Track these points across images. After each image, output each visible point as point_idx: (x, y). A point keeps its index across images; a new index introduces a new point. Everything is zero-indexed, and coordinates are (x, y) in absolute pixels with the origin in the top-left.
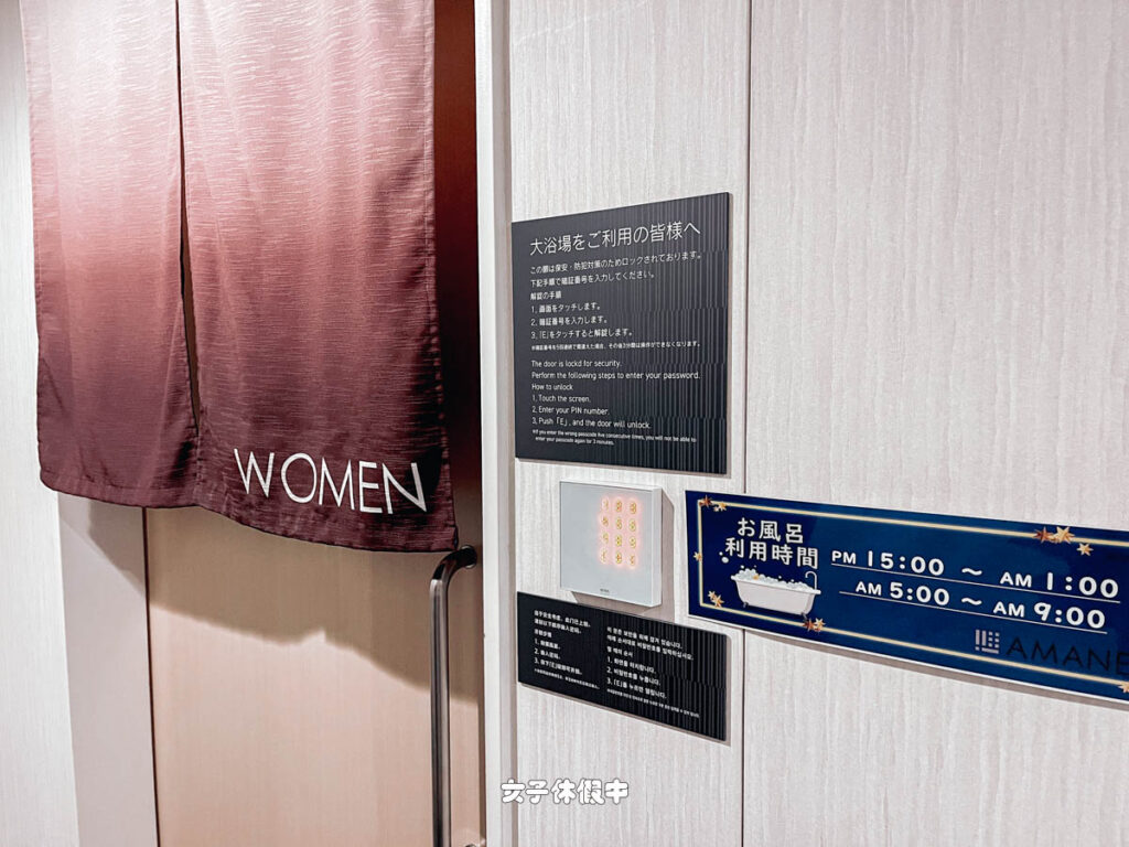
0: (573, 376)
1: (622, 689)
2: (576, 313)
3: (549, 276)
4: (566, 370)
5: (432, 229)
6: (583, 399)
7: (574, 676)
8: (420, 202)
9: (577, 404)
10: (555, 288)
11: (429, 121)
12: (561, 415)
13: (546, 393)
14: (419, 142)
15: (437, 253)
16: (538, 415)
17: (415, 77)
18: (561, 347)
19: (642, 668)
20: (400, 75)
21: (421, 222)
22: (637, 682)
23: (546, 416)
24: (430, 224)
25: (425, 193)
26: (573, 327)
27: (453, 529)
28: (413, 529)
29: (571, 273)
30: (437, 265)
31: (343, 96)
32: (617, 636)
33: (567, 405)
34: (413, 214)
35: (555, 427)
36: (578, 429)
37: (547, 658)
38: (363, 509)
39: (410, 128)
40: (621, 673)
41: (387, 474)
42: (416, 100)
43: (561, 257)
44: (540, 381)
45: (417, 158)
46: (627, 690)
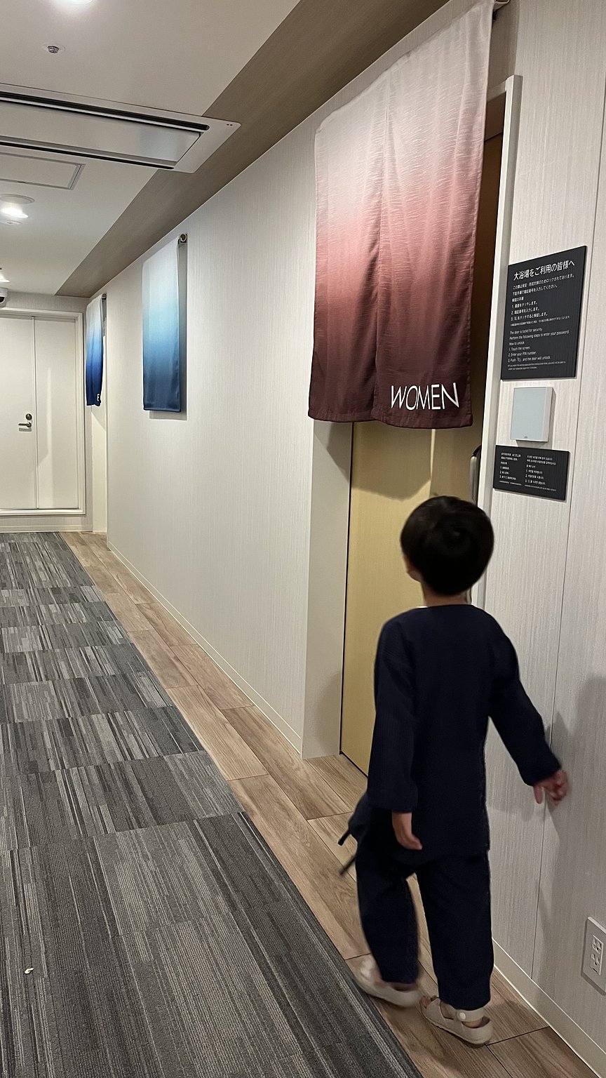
0: (525, 337)
1: (530, 484)
2: (528, 307)
3: (520, 290)
4: (522, 335)
5: (473, 270)
6: (527, 348)
7: (513, 481)
8: (469, 257)
9: (525, 351)
10: (521, 296)
11: (475, 218)
12: (519, 357)
13: (514, 346)
14: (470, 229)
15: (474, 281)
16: (511, 358)
17: (471, 198)
18: (521, 324)
19: (538, 472)
20: (465, 197)
21: (468, 267)
22: (537, 479)
23: (513, 358)
24: (472, 267)
25: (471, 253)
26: (527, 314)
27: (470, 415)
28: (453, 416)
29: (528, 288)
30: (473, 288)
31: (443, 209)
32: (530, 459)
33: (522, 351)
34: (466, 263)
35: (517, 362)
36: (525, 362)
37: (504, 475)
38: (433, 408)
39: (466, 223)
40: (530, 476)
41: (443, 389)
42: (470, 210)
43: (526, 280)
44: (513, 341)
45: (469, 236)
46: (533, 484)
